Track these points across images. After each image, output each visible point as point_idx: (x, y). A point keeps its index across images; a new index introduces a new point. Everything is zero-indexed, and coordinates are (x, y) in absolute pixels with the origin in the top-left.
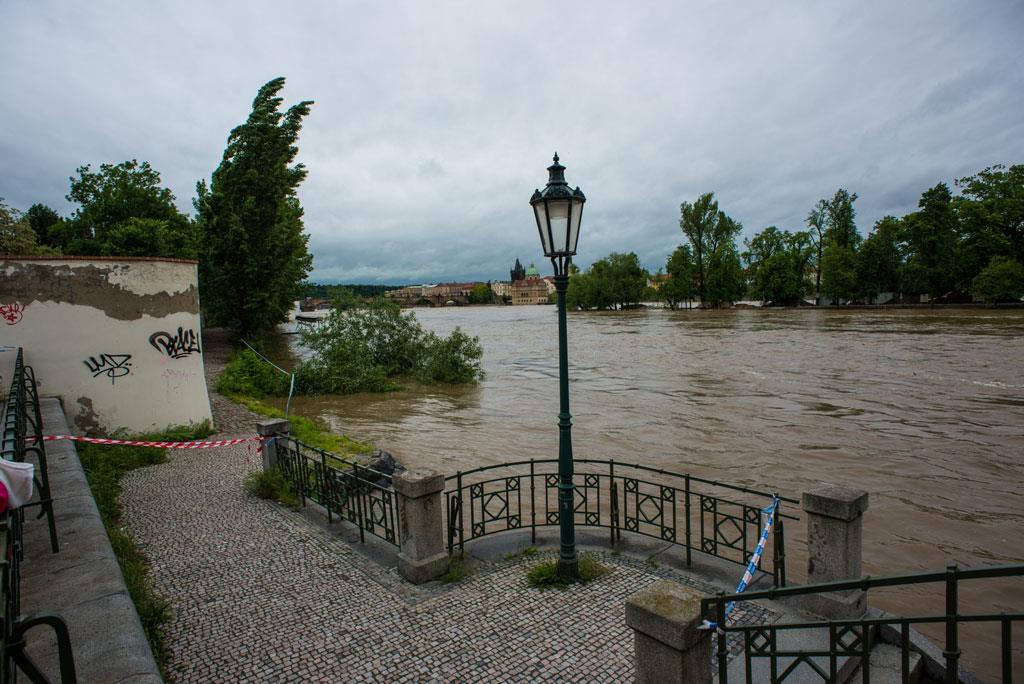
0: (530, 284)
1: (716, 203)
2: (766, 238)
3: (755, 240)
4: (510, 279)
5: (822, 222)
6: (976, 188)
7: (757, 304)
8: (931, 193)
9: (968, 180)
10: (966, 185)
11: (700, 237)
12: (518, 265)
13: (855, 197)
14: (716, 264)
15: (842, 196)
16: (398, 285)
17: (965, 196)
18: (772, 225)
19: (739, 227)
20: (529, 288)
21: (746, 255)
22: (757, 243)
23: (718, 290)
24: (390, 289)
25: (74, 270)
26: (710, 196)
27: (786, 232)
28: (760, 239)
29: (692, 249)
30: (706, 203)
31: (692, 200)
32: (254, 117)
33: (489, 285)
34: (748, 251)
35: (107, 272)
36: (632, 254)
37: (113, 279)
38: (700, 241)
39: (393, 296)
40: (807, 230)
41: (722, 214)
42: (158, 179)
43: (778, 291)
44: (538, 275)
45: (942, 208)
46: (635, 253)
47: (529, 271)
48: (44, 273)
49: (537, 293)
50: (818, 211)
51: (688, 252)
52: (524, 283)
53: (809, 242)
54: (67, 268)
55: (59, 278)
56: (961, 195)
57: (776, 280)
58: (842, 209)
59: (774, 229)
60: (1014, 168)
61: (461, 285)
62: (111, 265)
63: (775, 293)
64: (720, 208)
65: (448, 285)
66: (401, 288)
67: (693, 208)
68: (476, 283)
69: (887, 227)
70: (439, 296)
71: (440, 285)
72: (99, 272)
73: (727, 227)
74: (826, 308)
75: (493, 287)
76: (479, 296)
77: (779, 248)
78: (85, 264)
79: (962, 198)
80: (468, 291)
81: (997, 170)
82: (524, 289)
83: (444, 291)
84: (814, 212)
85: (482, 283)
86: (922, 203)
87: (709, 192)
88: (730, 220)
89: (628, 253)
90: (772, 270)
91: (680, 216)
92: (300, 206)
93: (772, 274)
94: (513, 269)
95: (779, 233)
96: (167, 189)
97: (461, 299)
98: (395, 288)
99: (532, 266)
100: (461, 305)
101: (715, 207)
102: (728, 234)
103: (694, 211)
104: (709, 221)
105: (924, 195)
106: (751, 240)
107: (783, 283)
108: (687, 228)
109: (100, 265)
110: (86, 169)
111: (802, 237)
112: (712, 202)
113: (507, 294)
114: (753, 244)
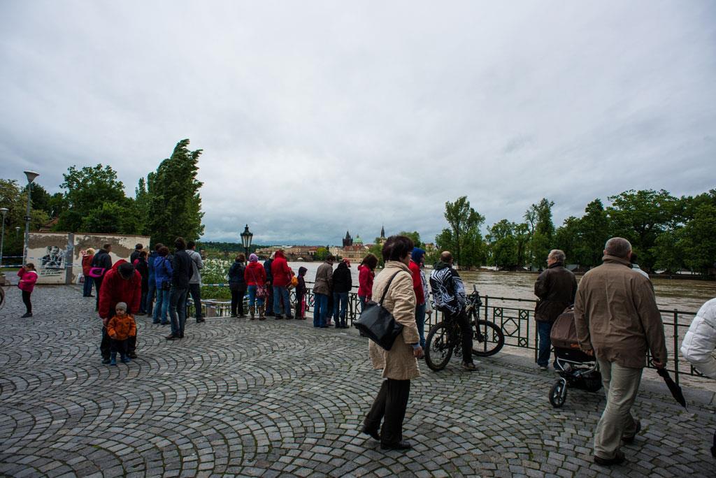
0: (355, 249)
1: (469, 203)
2: (500, 226)
3: (494, 228)
4: (341, 245)
5: (533, 218)
6: (619, 202)
7: (494, 268)
8: (592, 204)
9: (615, 197)
10: (614, 200)
11: (458, 224)
12: (348, 236)
13: (553, 204)
14: (467, 242)
15: (544, 202)
16: (265, 245)
17: (615, 207)
18: (505, 219)
19: (483, 219)
20: (354, 252)
21: (488, 237)
22: (495, 229)
23: (467, 259)
24: (260, 247)
25: (108, 239)
26: (464, 198)
27: (513, 223)
28: (497, 227)
29: (453, 232)
30: (462, 203)
31: (453, 201)
32: (174, 156)
33: (328, 248)
34: (489, 234)
35: (118, 240)
36: (416, 232)
37: (120, 243)
38: (458, 226)
39: (261, 252)
40: (524, 222)
41: (472, 210)
42: (116, 176)
43: (505, 261)
44: (362, 243)
45: (598, 214)
46: (418, 232)
47: (355, 240)
48: (97, 240)
49: (360, 255)
50: (531, 211)
51: (450, 234)
52: (351, 248)
53: (529, 230)
54: (105, 238)
55: (102, 241)
56: (612, 206)
57: (504, 254)
58: (544, 211)
59: (506, 220)
60: (640, 192)
61: (309, 247)
62: (120, 237)
63: (504, 262)
64: (471, 206)
65: (299, 247)
66: (267, 247)
67: (454, 205)
68: (319, 247)
69: (571, 222)
70: (292, 255)
71: (294, 247)
72: (116, 240)
73: (475, 218)
74: (536, 273)
75: (330, 250)
76: (321, 255)
77: (509, 233)
78: (111, 237)
79: (612, 209)
80: (313, 252)
81: (632, 193)
82: (352, 252)
83: (297, 251)
84: (528, 211)
85: (323, 247)
86: (587, 210)
87: (463, 196)
88: (478, 214)
89: (413, 232)
90: (502, 247)
91: (445, 210)
92: (200, 198)
93: (501, 249)
94: (345, 238)
95: (509, 223)
96: (120, 182)
97: (308, 257)
98: (263, 247)
99: (358, 237)
100: (308, 261)
101: (468, 205)
102: (476, 223)
103: (455, 208)
104: (464, 214)
105: (589, 205)
106: (491, 227)
107: (509, 255)
108: (450, 218)
109: (116, 237)
110: (74, 168)
111: (524, 227)
112: (466, 202)
113: (339, 255)
114: (493, 230)
